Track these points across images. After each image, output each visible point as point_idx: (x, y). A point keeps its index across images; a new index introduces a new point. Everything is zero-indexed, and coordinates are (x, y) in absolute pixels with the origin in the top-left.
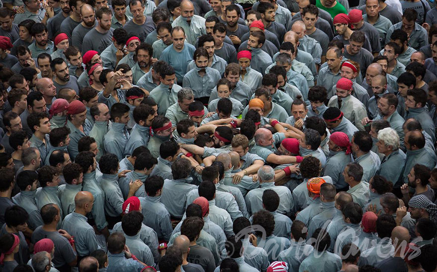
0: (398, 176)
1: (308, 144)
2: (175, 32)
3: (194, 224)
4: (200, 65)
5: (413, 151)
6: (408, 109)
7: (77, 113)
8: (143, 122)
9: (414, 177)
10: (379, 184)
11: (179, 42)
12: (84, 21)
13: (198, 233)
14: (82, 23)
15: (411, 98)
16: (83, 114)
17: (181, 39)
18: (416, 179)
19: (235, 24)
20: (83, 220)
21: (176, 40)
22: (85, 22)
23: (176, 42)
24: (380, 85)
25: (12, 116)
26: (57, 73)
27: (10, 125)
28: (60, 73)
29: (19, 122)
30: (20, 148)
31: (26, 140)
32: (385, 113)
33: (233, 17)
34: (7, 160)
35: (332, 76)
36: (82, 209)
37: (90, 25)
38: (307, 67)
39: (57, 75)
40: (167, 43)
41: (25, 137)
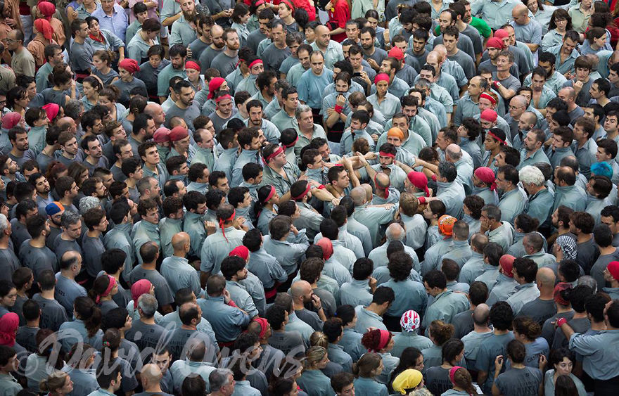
0: (547, 215)
1: (443, 176)
2: (314, 56)
3: (312, 265)
4: (338, 89)
5: (562, 187)
6: (554, 149)
7: (179, 139)
8: (249, 146)
9: (557, 218)
10: (524, 223)
11: (318, 66)
12: (213, 42)
13: (318, 275)
14: (212, 46)
15: (559, 137)
16: (185, 139)
17: (320, 63)
18: (559, 221)
19: (370, 47)
20: (184, 262)
21: (315, 64)
22: (215, 45)
23: (314, 66)
24: (526, 121)
25: (122, 143)
26: (182, 95)
27: (120, 153)
28: (185, 97)
29: (129, 150)
30: (132, 175)
31: (138, 168)
32: (530, 148)
33: (367, 39)
34: (122, 189)
35: (473, 105)
36: (182, 251)
37: (219, 46)
38: (447, 91)
39: (181, 98)
40: (306, 67)
41: (138, 165)
